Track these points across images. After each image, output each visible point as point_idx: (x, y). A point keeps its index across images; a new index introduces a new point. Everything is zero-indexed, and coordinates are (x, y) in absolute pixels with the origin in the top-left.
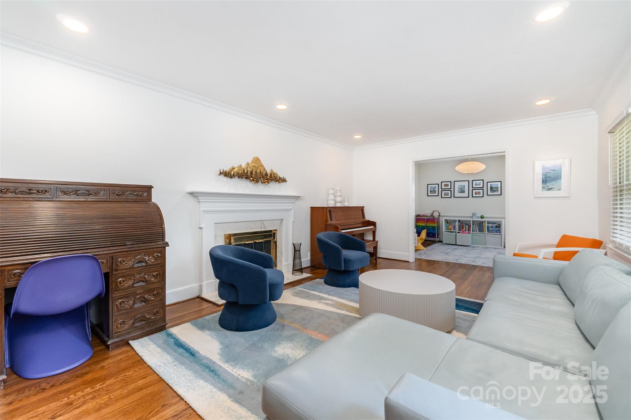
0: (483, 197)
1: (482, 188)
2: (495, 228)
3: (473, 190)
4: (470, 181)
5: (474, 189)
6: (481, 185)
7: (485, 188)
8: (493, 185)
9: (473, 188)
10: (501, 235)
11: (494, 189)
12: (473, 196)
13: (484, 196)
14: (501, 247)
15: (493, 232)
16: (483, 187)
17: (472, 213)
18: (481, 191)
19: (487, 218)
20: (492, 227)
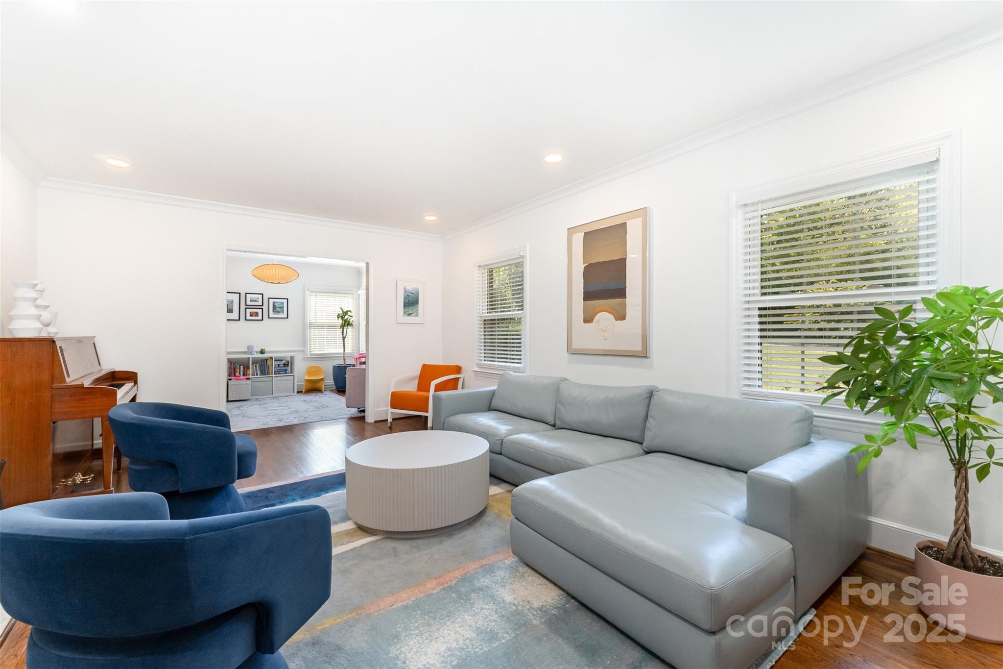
0: (262, 320)
1: (261, 307)
2: (283, 367)
3: (247, 309)
4: (241, 294)
5: (248, 307)
6: (259, 301)
7: (265, 307)
8: (276, 302)
9: (246, 305)
10: (293, 377)
11: (277, 309)
12: (247, 319)
13: (264, 319)
14: (293, 394)
15: (281, 372)
16: (263, 305)
17: (247, 347)
18: (260, 311)
19: (269, 352)
20: (279, 365)
